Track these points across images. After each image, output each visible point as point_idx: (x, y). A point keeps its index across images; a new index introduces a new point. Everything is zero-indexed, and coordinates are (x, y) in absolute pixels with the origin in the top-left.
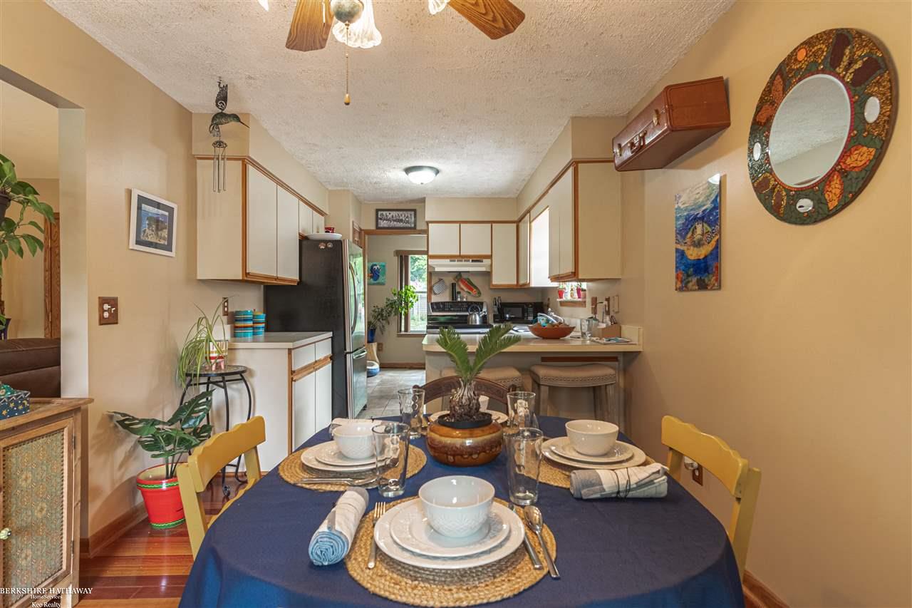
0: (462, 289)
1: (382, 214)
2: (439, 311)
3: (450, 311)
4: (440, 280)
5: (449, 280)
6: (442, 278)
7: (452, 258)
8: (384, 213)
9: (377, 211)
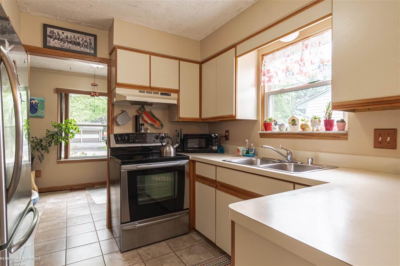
0: (147, 122)
1: (52, 32)
2: (124, 143)
3: (134, 142)
4: (123, 112)
5: (132, 112)
6: (124, 110)
7: (141, 88)
8: (56, 31)
9: (45, 26)
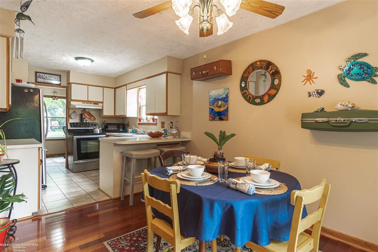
0: (86, 117)
1: (39, 75)
2: (75, 127)
3: (80, 127)
4: (74, 112)
5: (79, 112)
6: (75, 111)
7: (83, 101)
8: (41, 74)
9: (36, 73)
